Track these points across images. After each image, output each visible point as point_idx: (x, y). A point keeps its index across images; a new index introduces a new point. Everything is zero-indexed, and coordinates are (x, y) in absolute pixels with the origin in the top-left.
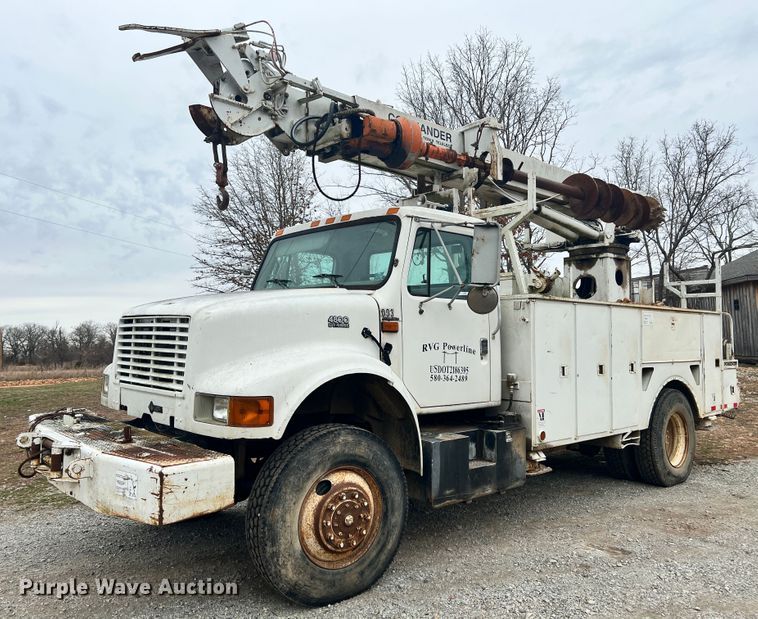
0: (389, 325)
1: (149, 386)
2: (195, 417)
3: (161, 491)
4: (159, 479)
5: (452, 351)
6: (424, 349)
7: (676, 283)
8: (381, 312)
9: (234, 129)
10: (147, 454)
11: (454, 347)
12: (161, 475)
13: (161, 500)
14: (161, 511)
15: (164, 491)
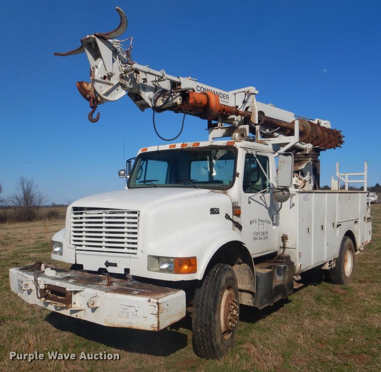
0: (237, 211)
1: (102, 251)
2: (148, 269)
3: (158, 313)
4: (157, 306)
5: (262, 223)
6: (251, 223)
7: (343, 174)
8: (233, 203)
9: (105, 97)
10: (137, 292)
11: (262, 221)
12: (158, 303)
13: (158, 316)
14: (159, 323)
15: (160, 312)
